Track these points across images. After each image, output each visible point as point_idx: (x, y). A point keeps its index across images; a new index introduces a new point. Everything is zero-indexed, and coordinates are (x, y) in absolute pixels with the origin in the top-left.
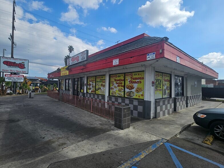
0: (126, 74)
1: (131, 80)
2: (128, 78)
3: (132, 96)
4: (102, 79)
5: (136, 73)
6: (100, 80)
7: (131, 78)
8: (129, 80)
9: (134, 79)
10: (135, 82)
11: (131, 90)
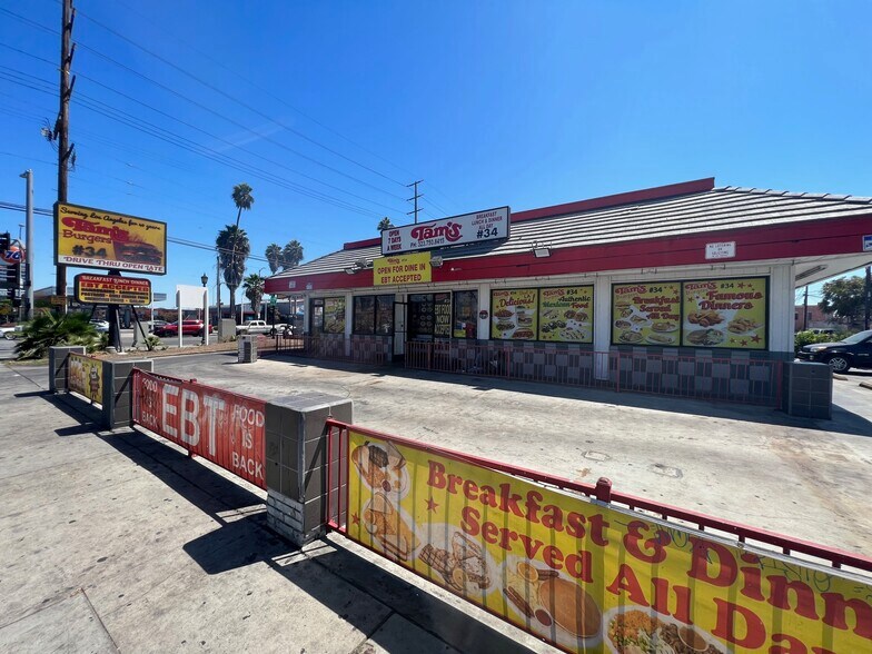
0: (686, 284)
1: (707, 298)
2: (696, 295)
3: (715, 341)
4: (572, 298)
5: (730, 282)
6: (564, 299)
7: (710, 294)
8: (701, 300)
9: (721, 297)
10: (728, 306)
11: (710, 327)
